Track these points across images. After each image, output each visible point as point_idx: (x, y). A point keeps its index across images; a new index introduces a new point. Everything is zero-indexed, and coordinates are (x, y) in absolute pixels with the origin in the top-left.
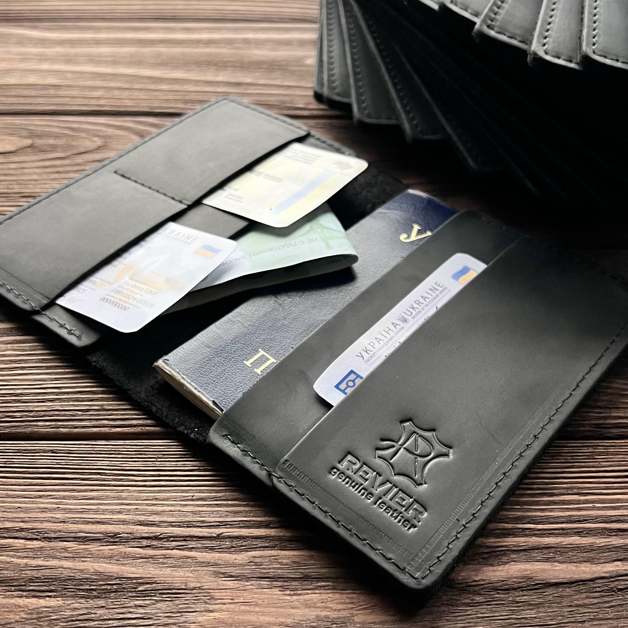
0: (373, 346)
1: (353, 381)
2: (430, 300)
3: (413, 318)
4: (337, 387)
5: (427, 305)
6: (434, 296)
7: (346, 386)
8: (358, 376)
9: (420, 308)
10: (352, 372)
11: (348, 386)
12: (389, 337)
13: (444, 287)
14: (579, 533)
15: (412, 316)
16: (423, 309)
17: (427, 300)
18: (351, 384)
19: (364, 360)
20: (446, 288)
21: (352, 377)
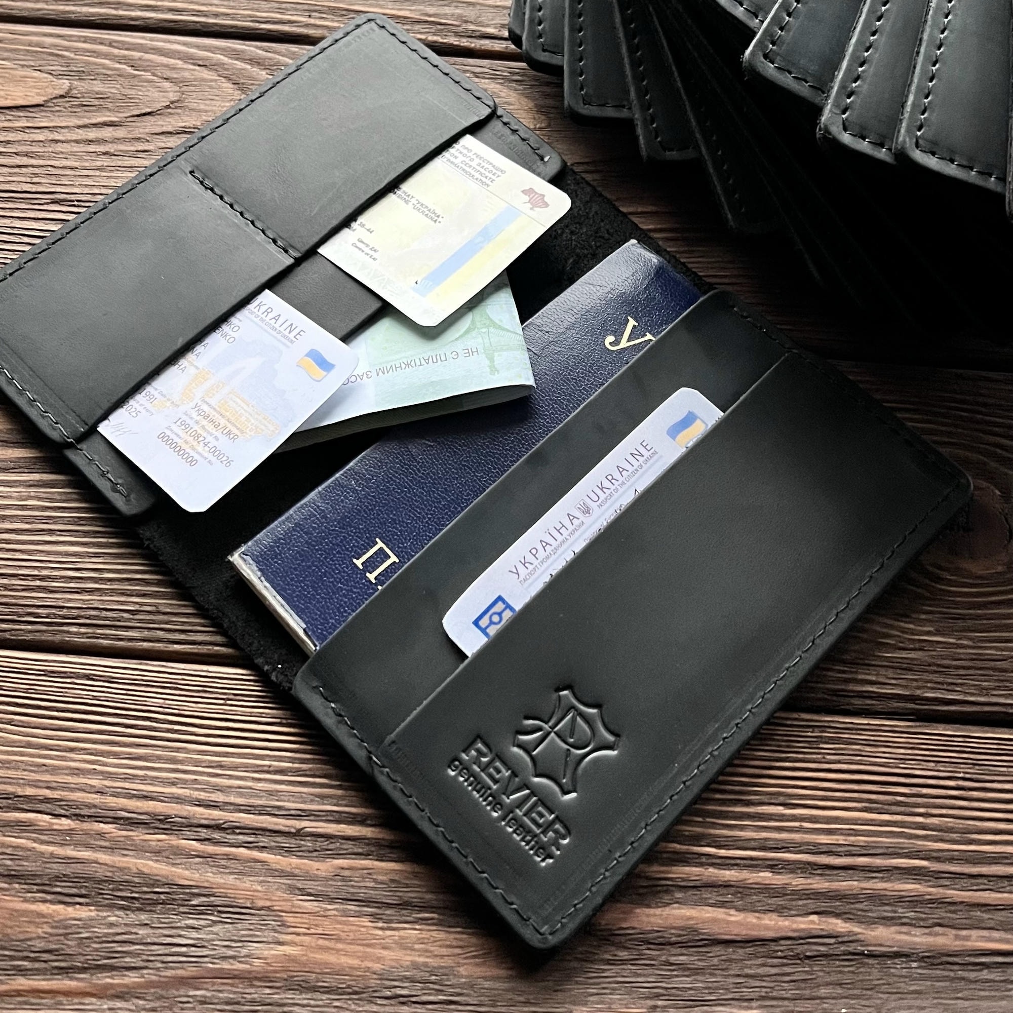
0: (535, 556)
1: (500, 614)
2: (629, 473)
3: (600, 506)
4: (476, 623)
5: (623, 483)
6: (636, 467)
7: (488, 622)
8: (508, 606)
9: (613, 487)
10: (500, 599)
11: (492, 623)
12: (560, 538)
13: (652, 451)
14: (773, 866)
15: (598, 503)
16: (616, 490)
17: (624, 473)
18: (496, 618)
19: (520, 579)
20: (655, 453)
21: (500, 606)
